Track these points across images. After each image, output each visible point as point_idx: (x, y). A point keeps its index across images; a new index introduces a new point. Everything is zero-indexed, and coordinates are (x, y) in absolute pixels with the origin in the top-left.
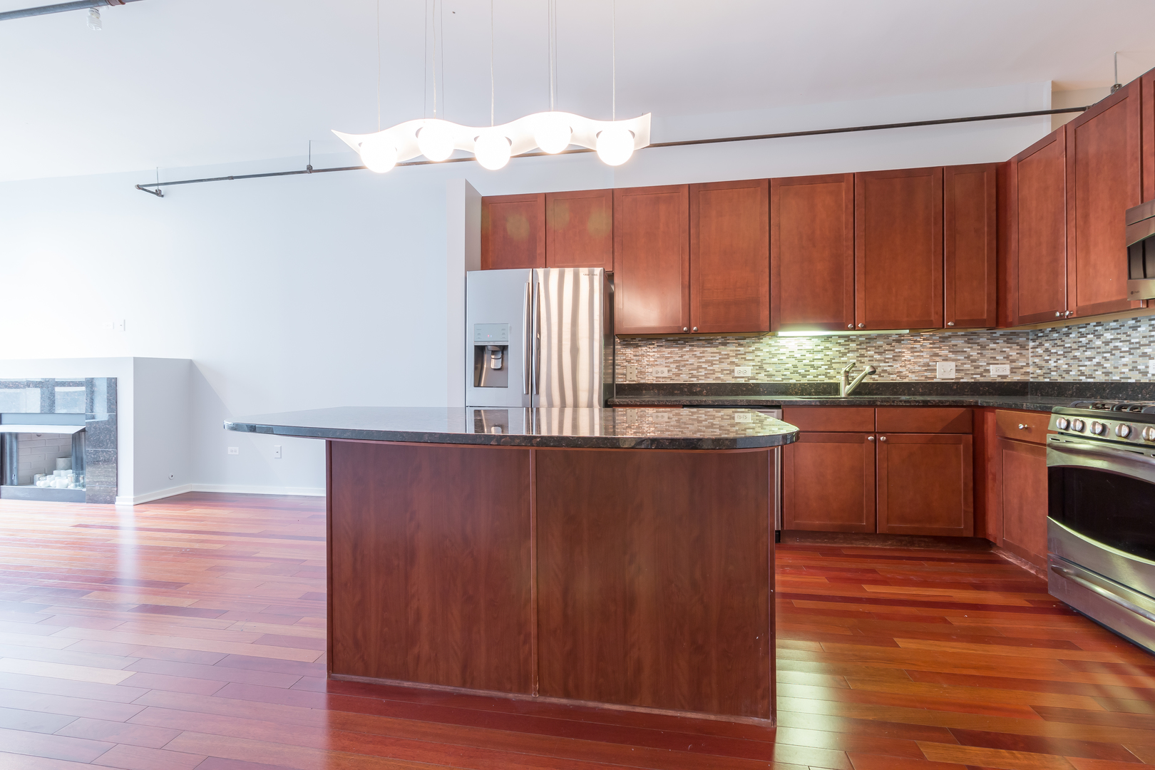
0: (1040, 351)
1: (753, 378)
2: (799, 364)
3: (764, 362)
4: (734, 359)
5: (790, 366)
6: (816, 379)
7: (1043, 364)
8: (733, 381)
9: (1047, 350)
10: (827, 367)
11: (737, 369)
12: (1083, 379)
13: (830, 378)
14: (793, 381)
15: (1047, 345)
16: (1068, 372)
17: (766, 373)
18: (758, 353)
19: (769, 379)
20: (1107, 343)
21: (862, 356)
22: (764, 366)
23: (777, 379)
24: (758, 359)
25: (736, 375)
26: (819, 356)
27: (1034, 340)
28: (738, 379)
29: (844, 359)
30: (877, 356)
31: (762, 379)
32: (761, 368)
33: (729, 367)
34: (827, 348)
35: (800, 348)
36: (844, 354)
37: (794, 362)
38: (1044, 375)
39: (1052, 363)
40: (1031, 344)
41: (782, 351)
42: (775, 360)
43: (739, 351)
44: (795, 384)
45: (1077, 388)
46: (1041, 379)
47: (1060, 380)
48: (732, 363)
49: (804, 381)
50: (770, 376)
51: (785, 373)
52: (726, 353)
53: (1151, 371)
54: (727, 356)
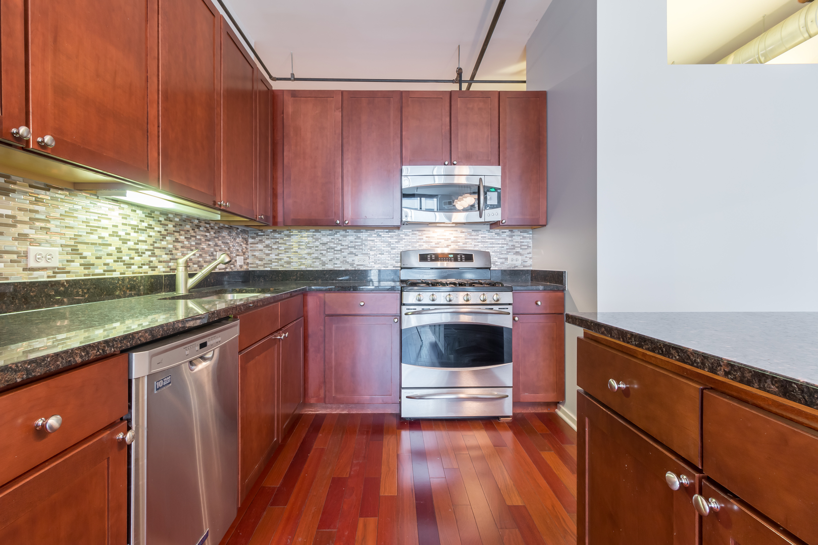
0: (260, 246)
1: (63, 271)
2: (124, 248)
3: (80, 239)
4: (24, 229)
5: (111, 249)
6: (140, 270)
7: (264, 256)
8: (25, 278)
9: (267, 246)
10: (150, 253)
11: (33, 250)
13: (153, 268)
14: (116, 275)
15: (268, 242)
16: (289, 263)
17: (82, 261)
18: (69, 221)
19: (86, 272)
20: (324, 244)
21: (177, 241)
22: (80, 247)
23: (97, 271)
24: (70, 233)
25: (32, 264)
26: (143, 237)
27: (253, 238)
28: (36, 274)
29: (164, 243)
30: (186, 243)
31: (77, 272)
32: (75, 250)
33: (16, 246)
34: (150, 227)
35: (124, 221)
36: (164, 237)
37: (116, 242)
38: (264, 265)
39: (273, 256)
40: (250, 240)
41: (104, 223)
42: (94, 238)
43: (37, 212)
44: (123, 279)
45: (301, 275)
46: (261, 268)
47: (281, 269)
48: (22, 237)
49: (129, 274)
50: (87, 266)
51: (107, 261)
52: (9, 212)
53: (356, 263)
54: (10, 221)
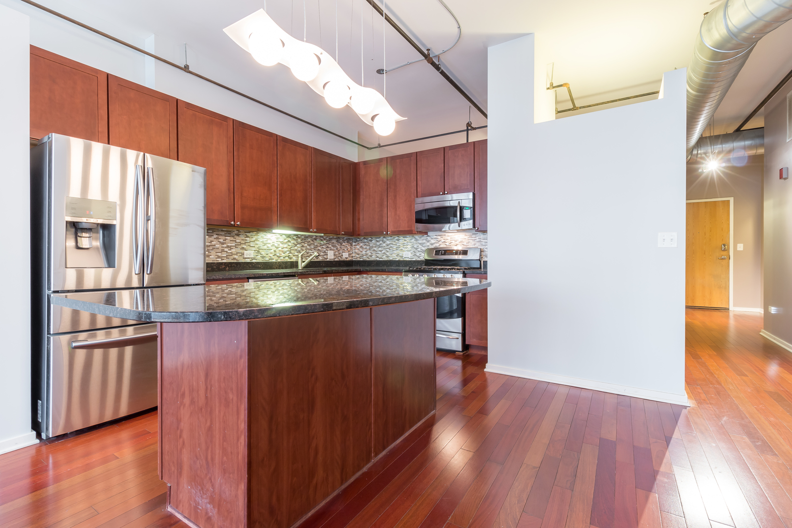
0: (358, 247)
1: (254, 259)
2: (277, 251)
3: (260, 248)
4: (244, 246)
5: (272, 251)
6: (284, 259)
7: (360, 252)
8: (243, 261)
9: (361, 247)
10: (289, 252)
11: (246, 252)
12: (378, 259)
13: (291, 258)
14: (274, 261)
15: (361, 244)
16: (371, 256)
17: (261, 256)
18: (257, 242)
19: (263, 259)
20: (388, 245)
21: (303, 246)
22: (260, 250)
23: (266, 259)
24: (257, 246)
25: (245, 257)
26: (286, 246)
27: (355, 242)
28: (246, 259)
29: (296, 248)
30: (308, 247)
31: (259, 259)
32: (258, 252)
33: (241, 251)
34: (289, 241)
35: (277, 240)
36: (296, 245)
37: (273, 248)
38: (360, 258)
39: (364, 252)
40: (354, 244)
41: (269, 241)
42: (265, 247)
43: (247, 240)
44: (276, 262)
45: (376, 263)
46: (359, 259)
47: (368, 259)
48: (243, 248)
49: (279, 261)
50: (263, 257)
51: (270, 256)
52: (239, 241)
53: (404, 256)
54: (239, 244)
